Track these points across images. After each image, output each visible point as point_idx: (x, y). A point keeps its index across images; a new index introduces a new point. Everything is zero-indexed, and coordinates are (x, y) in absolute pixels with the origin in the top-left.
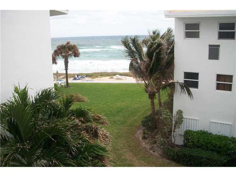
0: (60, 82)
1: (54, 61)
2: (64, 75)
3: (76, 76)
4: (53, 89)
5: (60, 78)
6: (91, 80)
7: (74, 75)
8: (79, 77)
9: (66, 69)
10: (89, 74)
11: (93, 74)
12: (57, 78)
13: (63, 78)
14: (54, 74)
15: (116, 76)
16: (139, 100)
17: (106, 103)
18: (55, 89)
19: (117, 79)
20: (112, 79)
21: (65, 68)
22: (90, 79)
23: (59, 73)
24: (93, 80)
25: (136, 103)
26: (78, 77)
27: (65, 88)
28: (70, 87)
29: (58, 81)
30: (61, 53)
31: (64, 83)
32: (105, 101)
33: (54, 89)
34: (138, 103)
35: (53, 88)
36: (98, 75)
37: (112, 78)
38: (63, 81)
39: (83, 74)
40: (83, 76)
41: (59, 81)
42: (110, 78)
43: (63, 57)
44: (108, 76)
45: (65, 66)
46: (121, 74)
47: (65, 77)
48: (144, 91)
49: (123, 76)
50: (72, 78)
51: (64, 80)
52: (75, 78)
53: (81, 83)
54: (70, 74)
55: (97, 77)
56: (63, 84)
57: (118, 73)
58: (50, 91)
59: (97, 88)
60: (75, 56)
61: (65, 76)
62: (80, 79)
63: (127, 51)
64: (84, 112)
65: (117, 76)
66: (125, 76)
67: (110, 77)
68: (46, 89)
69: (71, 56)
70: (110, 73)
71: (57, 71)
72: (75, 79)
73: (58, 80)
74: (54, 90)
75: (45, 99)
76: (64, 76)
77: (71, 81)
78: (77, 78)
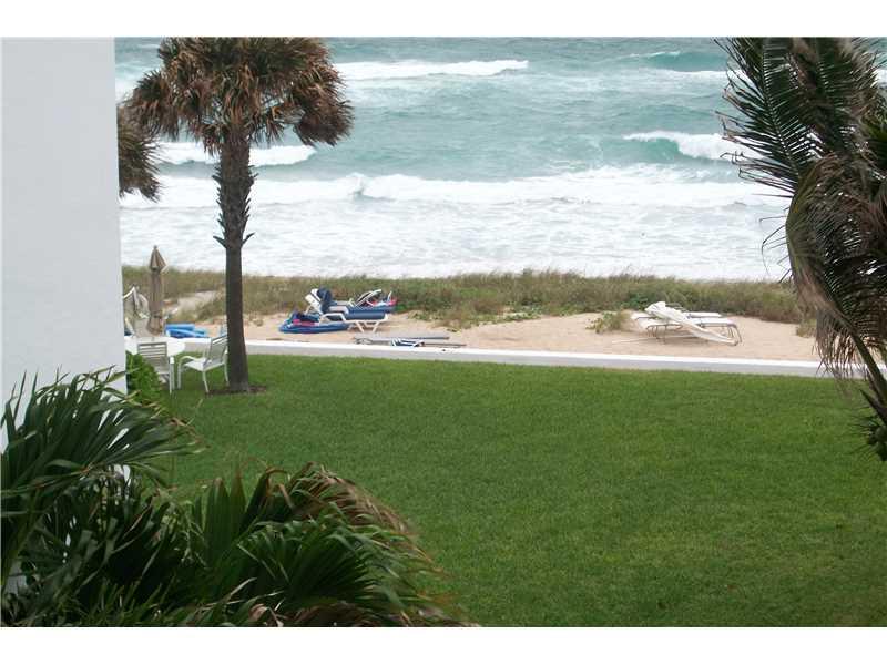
0: (175, 347)
1: (135, 172)
2: (211, 288)
3: (313, 301)
4: (112, 385)
5: (176, 310)
6: (441, 341)
7: (299, 286)
8: (342, 307)
9: (233, 239)
10: (423, 290)
11: (457, 293)
12: (155, 314)
13: (206, 313)
14: (130, 276)
15: (651, 308)
16: (830, 518)
17: (554, 532)
18: (131, 388)
19: (663, 336)
20: (617, 339)
21: (220, 231)
22: (424, 328)
23: (173, 272)
24: (454, 338)
25: (804, 549)
26: (325, 310)
27: (213, 392)
28: (254, 391)
29: (159, 339)
30: (195, 107)
31: (211, 353)
32: (539, 511)
33: (121, 385)
34: (821, 546)
35: (117, 375)
36: (499, 295)
37: (616, 326)
38: (201, 334)
39: (376, 283)
40: (372, 300)
41: (167, 338)
42: (598, 329)
43: (210, 137)
44: (587, 310)
45: (224, 216)
46: (695, 298)
47: (216, 303)
48: (862, 441)
49: (711, 318)
50: (283, 318)
51: (213, 333)
52: (301, 317)
53: (346, 360)
54: (266, 284)
55: (486, 310)
56: (198, 364)
57: (670, 281)
58: (93, 397)
59: (486, 403)
60: (308, 132)
61: (222, 294)
62: (343, 328)
63: (742, 100)
64: (346, 556)
65: (660, 308)
66: (726, 310)
67: (595, 316)
68: (68, 381)
69: (275, 129)
70: (600, 281)
71: (156, 256)
72: (303, 324)
73: (158, 331)
74: (123, 389)
75: (54, 457)
76: (208, 297)
77: (265, 337)
78: (323, 320)
